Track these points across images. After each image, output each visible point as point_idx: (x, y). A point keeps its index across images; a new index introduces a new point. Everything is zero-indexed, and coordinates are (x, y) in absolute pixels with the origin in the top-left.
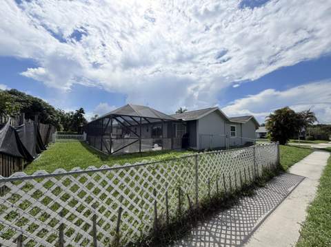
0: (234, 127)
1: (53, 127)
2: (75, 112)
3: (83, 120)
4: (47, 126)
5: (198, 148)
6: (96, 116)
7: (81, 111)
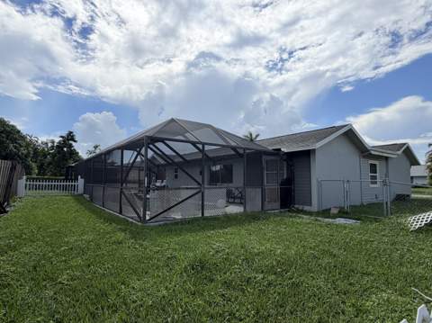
0: (375, 165)
1: (19, 167)
2: (57, 140)
3: (73, 153)
4: (9, 163)
5: (314, 208)
6: (96, 147)
7: (70, 137)
